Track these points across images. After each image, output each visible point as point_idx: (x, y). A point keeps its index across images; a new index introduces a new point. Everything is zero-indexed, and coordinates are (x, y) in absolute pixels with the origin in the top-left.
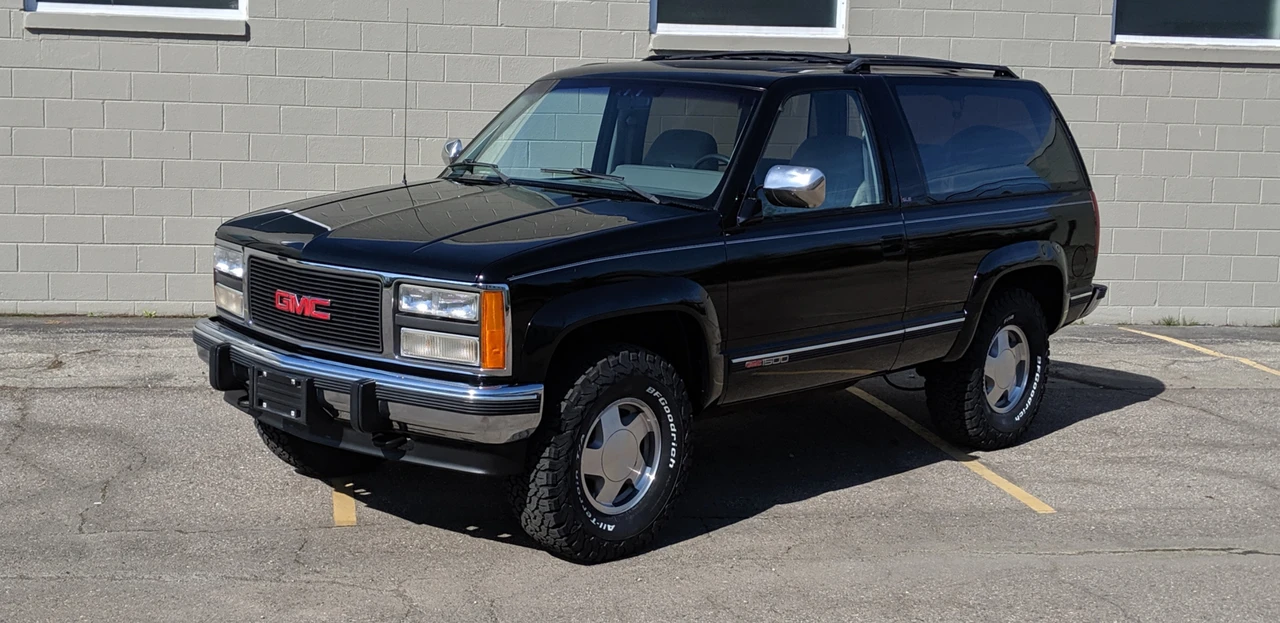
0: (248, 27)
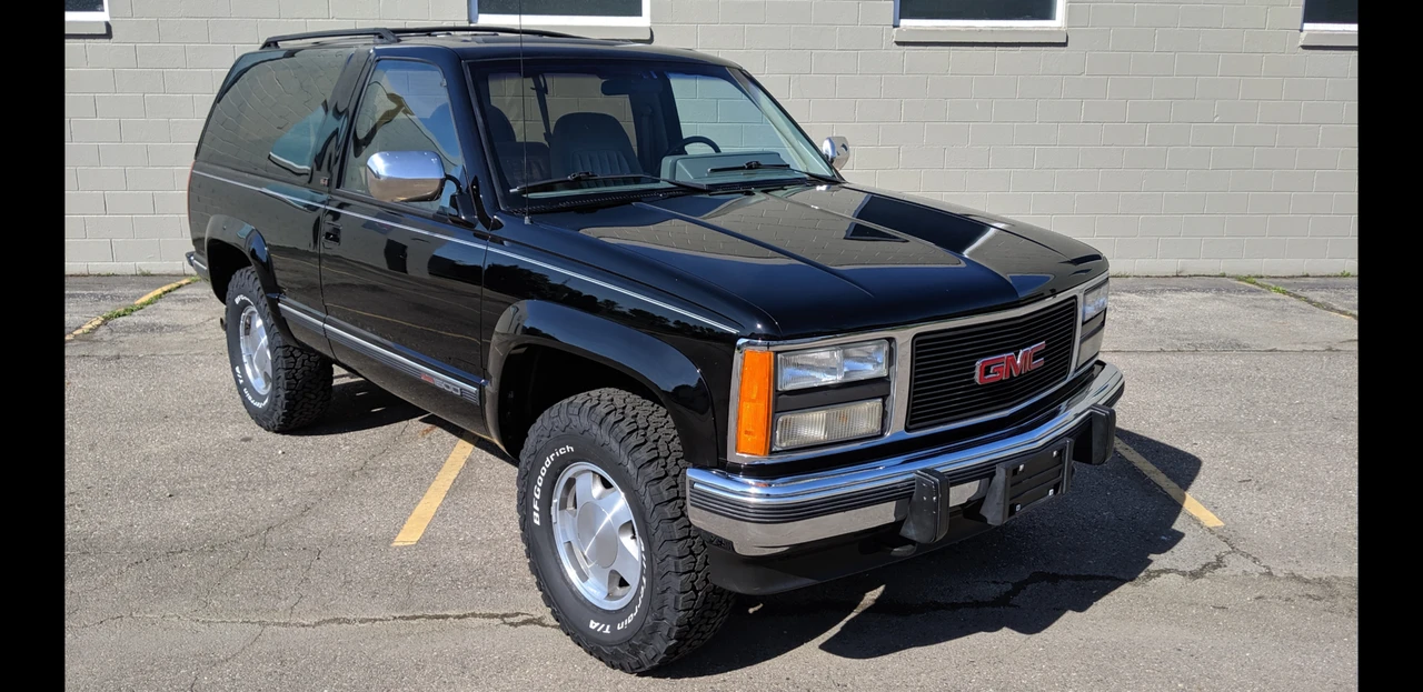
0: (108, 25)
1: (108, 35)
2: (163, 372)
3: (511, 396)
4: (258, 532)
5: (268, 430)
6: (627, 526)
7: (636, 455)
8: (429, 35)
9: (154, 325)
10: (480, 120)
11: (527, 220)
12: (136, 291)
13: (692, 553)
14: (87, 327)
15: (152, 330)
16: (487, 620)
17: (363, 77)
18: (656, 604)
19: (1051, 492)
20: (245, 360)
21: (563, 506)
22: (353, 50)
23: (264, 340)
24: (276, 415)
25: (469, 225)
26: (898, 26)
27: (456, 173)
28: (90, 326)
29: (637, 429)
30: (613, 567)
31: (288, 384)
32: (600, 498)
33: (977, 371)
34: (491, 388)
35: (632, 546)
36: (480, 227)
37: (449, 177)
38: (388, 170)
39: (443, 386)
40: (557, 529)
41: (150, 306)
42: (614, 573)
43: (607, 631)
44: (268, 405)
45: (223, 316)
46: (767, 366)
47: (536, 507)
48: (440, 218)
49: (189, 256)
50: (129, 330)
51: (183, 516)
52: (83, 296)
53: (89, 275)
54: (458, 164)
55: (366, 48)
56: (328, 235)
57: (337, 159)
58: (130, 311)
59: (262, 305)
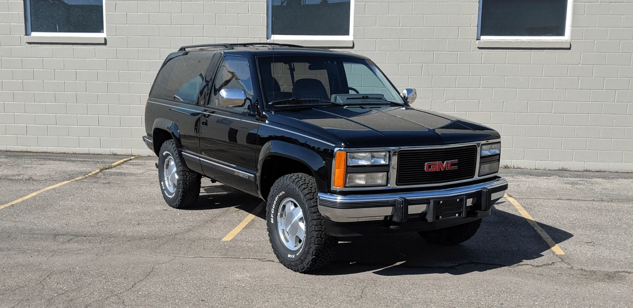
0: (105, 40)
1: (105, 44)
2: (129, 188)
3: (265, 177)
4: (171, 235)
5: (173, 207)
6: (301, 219)
7: (304, 191)
8: (245, 46)
9: (122, 173)
10: (260, 78)
11: (273, 113)
12: (112, 161)
13: (320, 224)
14: (94, 172)
15: (121, 175)
16: (253, 260)
17: (219, 64)
18: (309, 242)
19: (457, 215)
20: (166, 179)
21: (281, 216)
22: (216, 52)
23: (175, 169)
24: (177, 200)
25: (254, 116)
26: (480, 39)
27: (251, 98)
28: (95, 172)
29: (305, 183)
30: (297, 235)
31: (183, 186)
32: (293, 210)
33: (425, 167)
34: (258, 174)
35: (302, 225)
36: (257, 117)
37: (247, 98)
38: (227, 95)
39: (242, 176)
40: (279, 224)
41: (119, 166)
42: (297, 237)
43: (294, 257)
44: (174, 196)
45: (157, 162)
46: (344, 157)
47: (272, 216)
48: (243, 115)
49: (144, 137)
50: (111, 174)
51: (143, 230)
52: (89, 161)
53: (89, 154)
54: (251, 93)
55: (220, 51)
56: (203, 123)
57: (208, 94)
58: (111, 167)
59: (175, 154)
